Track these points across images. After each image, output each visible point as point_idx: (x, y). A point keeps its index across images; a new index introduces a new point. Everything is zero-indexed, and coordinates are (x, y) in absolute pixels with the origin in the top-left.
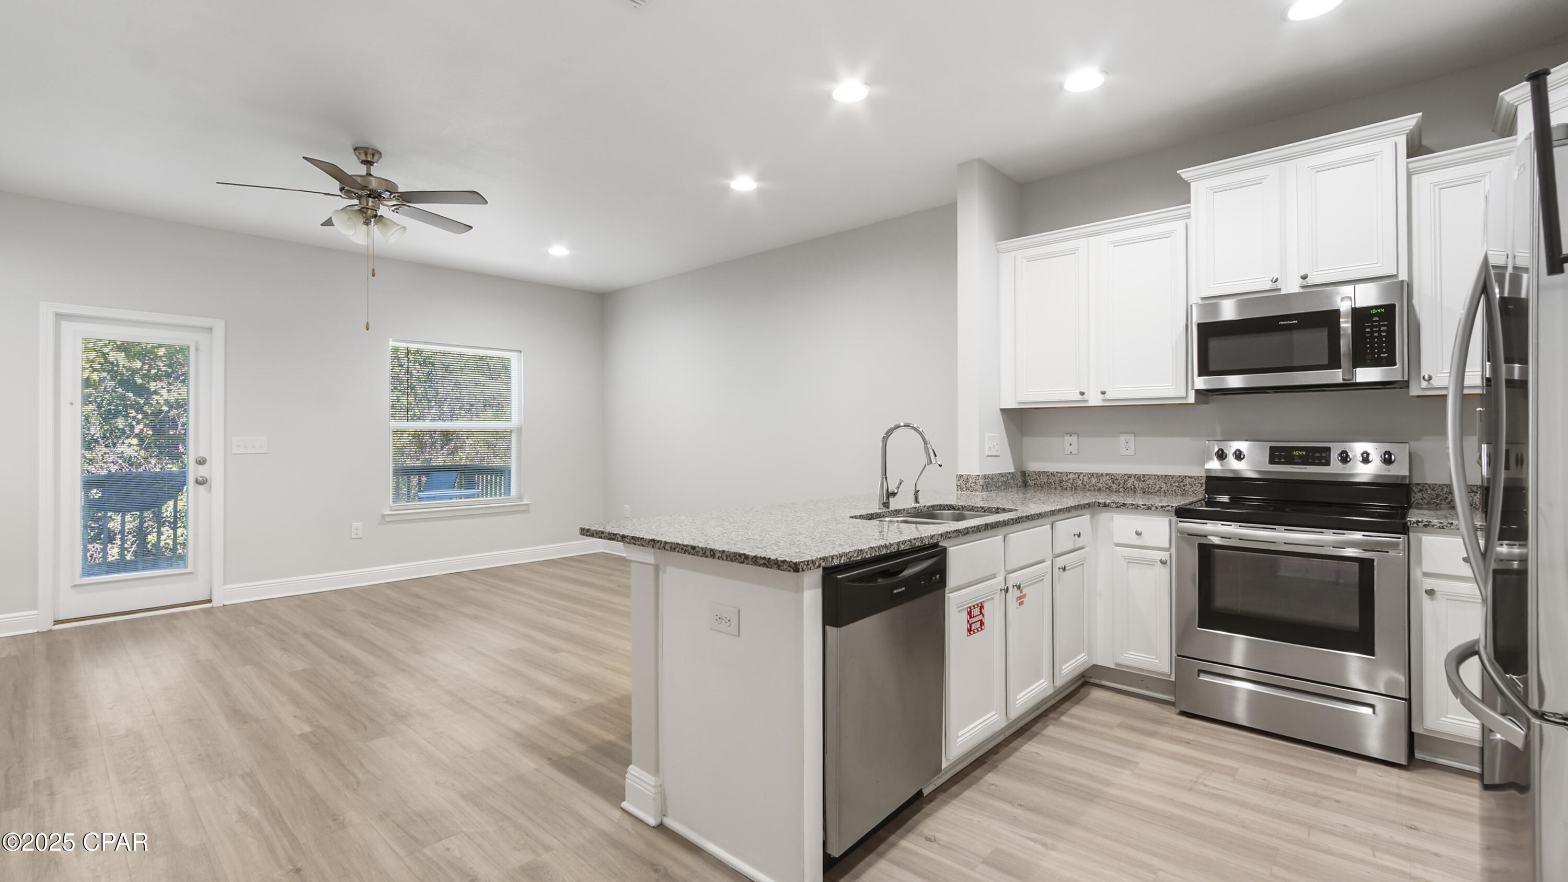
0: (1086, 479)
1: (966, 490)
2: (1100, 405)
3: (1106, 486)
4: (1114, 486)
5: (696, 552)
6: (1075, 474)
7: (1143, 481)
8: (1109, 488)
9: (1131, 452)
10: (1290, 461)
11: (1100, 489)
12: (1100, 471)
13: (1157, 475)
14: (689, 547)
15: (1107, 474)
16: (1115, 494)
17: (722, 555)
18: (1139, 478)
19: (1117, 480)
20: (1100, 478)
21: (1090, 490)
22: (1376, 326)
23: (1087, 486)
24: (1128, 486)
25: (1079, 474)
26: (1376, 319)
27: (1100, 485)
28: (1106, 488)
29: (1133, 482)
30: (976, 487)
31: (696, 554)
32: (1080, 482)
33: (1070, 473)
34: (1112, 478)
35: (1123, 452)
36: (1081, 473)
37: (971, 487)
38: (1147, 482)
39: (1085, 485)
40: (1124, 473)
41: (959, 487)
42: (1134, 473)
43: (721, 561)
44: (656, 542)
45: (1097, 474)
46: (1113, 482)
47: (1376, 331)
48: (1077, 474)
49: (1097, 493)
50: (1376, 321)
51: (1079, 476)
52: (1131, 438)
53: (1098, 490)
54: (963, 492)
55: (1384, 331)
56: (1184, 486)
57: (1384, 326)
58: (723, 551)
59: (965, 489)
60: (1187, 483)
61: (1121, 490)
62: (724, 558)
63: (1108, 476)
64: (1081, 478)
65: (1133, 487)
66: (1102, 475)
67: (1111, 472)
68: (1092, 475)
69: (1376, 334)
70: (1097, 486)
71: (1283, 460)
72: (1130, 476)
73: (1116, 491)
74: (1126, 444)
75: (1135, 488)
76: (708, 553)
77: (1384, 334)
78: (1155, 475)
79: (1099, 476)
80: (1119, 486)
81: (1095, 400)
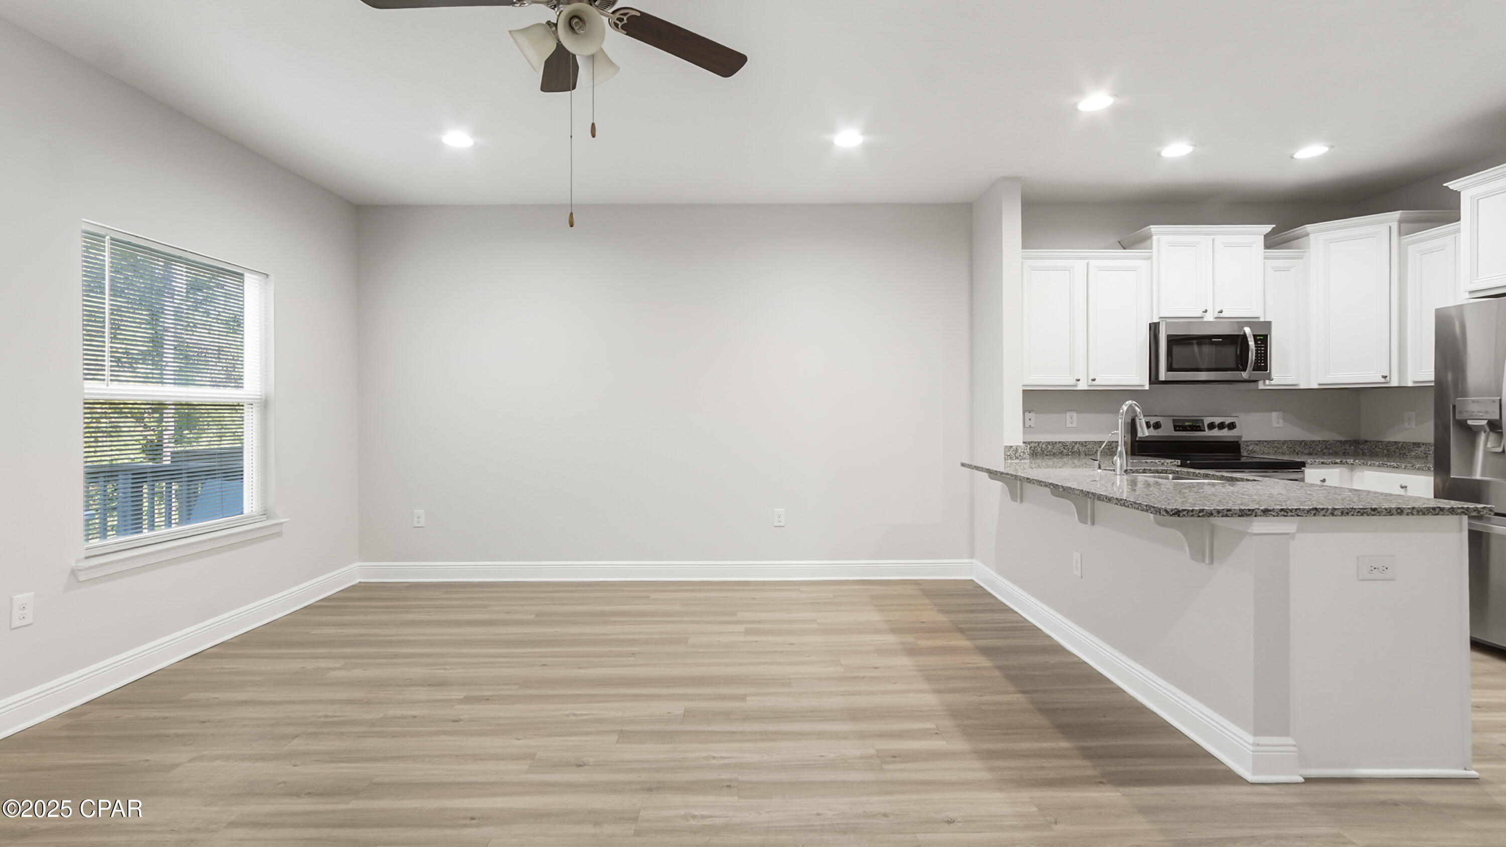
0: (1044, 446)
1: (1016, 458)
2: (1086, 389)
3: (1059, 451)
4: (1065, 451)
5: (1378, 512)
6: (1036, 443)
7: (1085, 446)
8: (1061, 453)
9: (1075, 425)
10: (1184, 429)
11: (1054, 454)
12: (1054, 440)
13: (1094, 442)
14: (1369, 509)
15: (1060, 442)
16: (1066, 456)
17: (1412, 511)
18: (1082, 444)
19: (1067, 446)
20: (1055, 445)
21: (1047, 455)
22: (1259, 347)
23: (1045, 452)
24: (1075, 450)
25: (1039, 443)
26: (1259, 342)
27: (1054, 451)
28: (1059, 453)
29: (1078, 447)
30: (1025, 456)
31: (1378, 514)
32: (1039, 449)
33: (1032, 442)
34: (1063, 445)
35: (1069, 425)
36: (1040, 442)
37: (1020, 456)
38: (1088, 447)
39: (1043, 451)
40: (1071, 441)
41: (1009, 457)
42: (1079, 440)
43: (1411, 517)
44: (1319, 510)
45: (1052, 442)
46: (1064, 448)
47: (1259, 350)
48: (1037, 443)
49: (1052, 457)
50: (1259, 344)
51: (1038, 444)
52: (1075, 415)
53: (1053, 454)
54: (1013, 461)
55: (1263, 350)
56: (1112, 448)
57: (1263, 347)
58: (1413, 508)
59: (1014, 458)
60: (1114, 446)
61: (1070, 453)
62: (1415, 513)
63: (1060, 444)
64: (1040, 446)
65: (1078, 451)
66: (1056, 443)
67: (1063, 441)
68: (1049, 443)
69: (1259, 352)
70: (1052, 451)
71: (1181, 428)
72: (1076, 443)
73: (1066, 455)
74: (1072, 419)
75: (1079, 451)
76: (1394, 511)
77: (1263, 352)
78: (1093, 442)
79: (1054, 444)
80: (1068, 450)
81: (1082, 386)
